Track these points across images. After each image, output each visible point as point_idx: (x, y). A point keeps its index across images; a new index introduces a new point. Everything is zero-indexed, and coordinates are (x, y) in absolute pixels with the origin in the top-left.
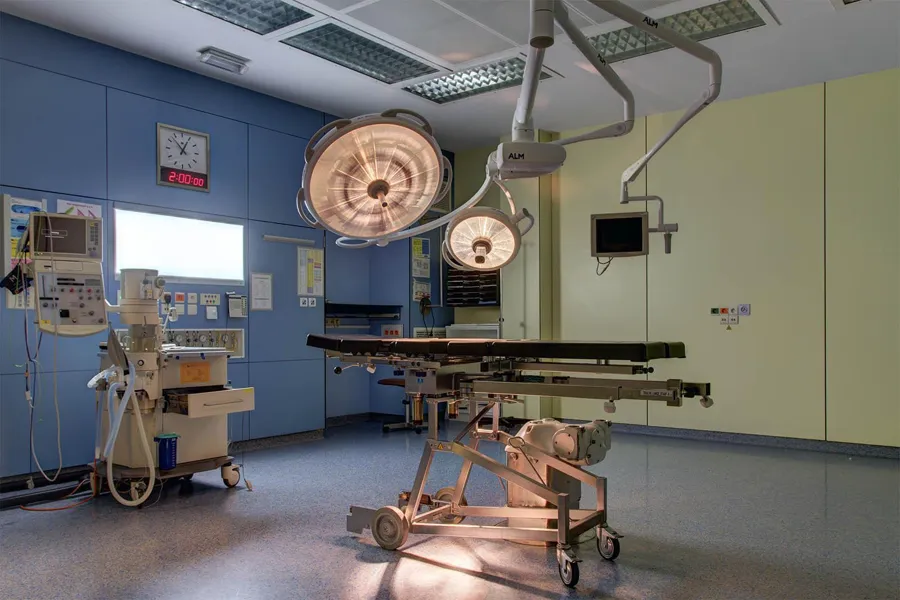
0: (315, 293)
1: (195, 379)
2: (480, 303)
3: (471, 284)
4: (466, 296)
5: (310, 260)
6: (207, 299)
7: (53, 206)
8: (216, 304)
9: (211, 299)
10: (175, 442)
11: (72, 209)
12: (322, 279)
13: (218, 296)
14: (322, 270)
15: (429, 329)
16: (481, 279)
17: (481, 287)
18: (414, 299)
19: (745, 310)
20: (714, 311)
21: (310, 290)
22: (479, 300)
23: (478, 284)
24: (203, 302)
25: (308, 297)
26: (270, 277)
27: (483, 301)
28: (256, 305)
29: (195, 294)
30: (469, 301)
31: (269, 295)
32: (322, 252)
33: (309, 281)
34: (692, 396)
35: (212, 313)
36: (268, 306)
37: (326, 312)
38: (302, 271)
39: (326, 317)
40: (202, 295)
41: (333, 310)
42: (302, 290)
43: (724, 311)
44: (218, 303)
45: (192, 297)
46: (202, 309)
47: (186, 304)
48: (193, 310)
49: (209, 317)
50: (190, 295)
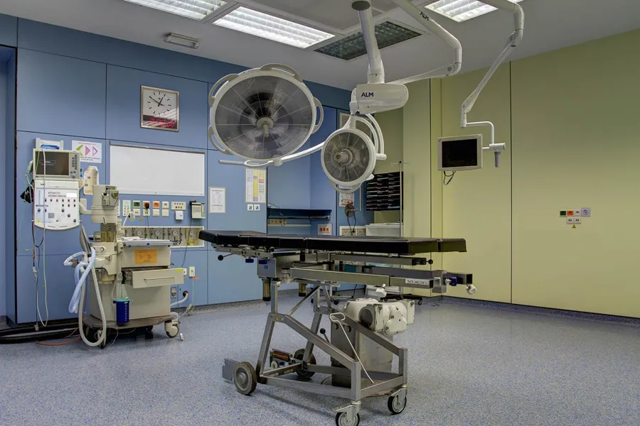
0: (259, 201)
1: (145, 261)
2: (389, 207)
3: (384, 194)
4: (379, 203)
5: (255, 177)
6: (176, 205)
7: (68, 146)
8: (183, 209)
9: (179, 205)
10: (128, 304)
11: (82, 146)
12: (265, 191)
13: (185, 203)
14: (265, 184)
15: (352, 227)
16: (390, 190)
17: (390, 196)
18: (340, 205)
19: (586, 212)
20: (563, 213)
21: (255, 198)
22: (387, 206)
23: (387, 193)
24: (173, 208)
25: (253, 204)
26: (224, 189)
27: (392, 206)
28: (213, 210)
29: (167, 202)
30: (382, 206)
31: (223, 202)
32: (265, 171)
33: (254, 193)
34: (455, 285)
35: (180, 215)
36: (223, 210)
37: (268, 215)
38: (250, 186)
39: (268, 218)
40: (173, 203)
41: (273, 213)
42: (249, 199)
43: (571, 213)
44: (184, 207)
45: (166, 204)
46: (173, 213)
47: (161, 209)
48: (166, 213)
49: (178, 218)
50: (164, 202)
